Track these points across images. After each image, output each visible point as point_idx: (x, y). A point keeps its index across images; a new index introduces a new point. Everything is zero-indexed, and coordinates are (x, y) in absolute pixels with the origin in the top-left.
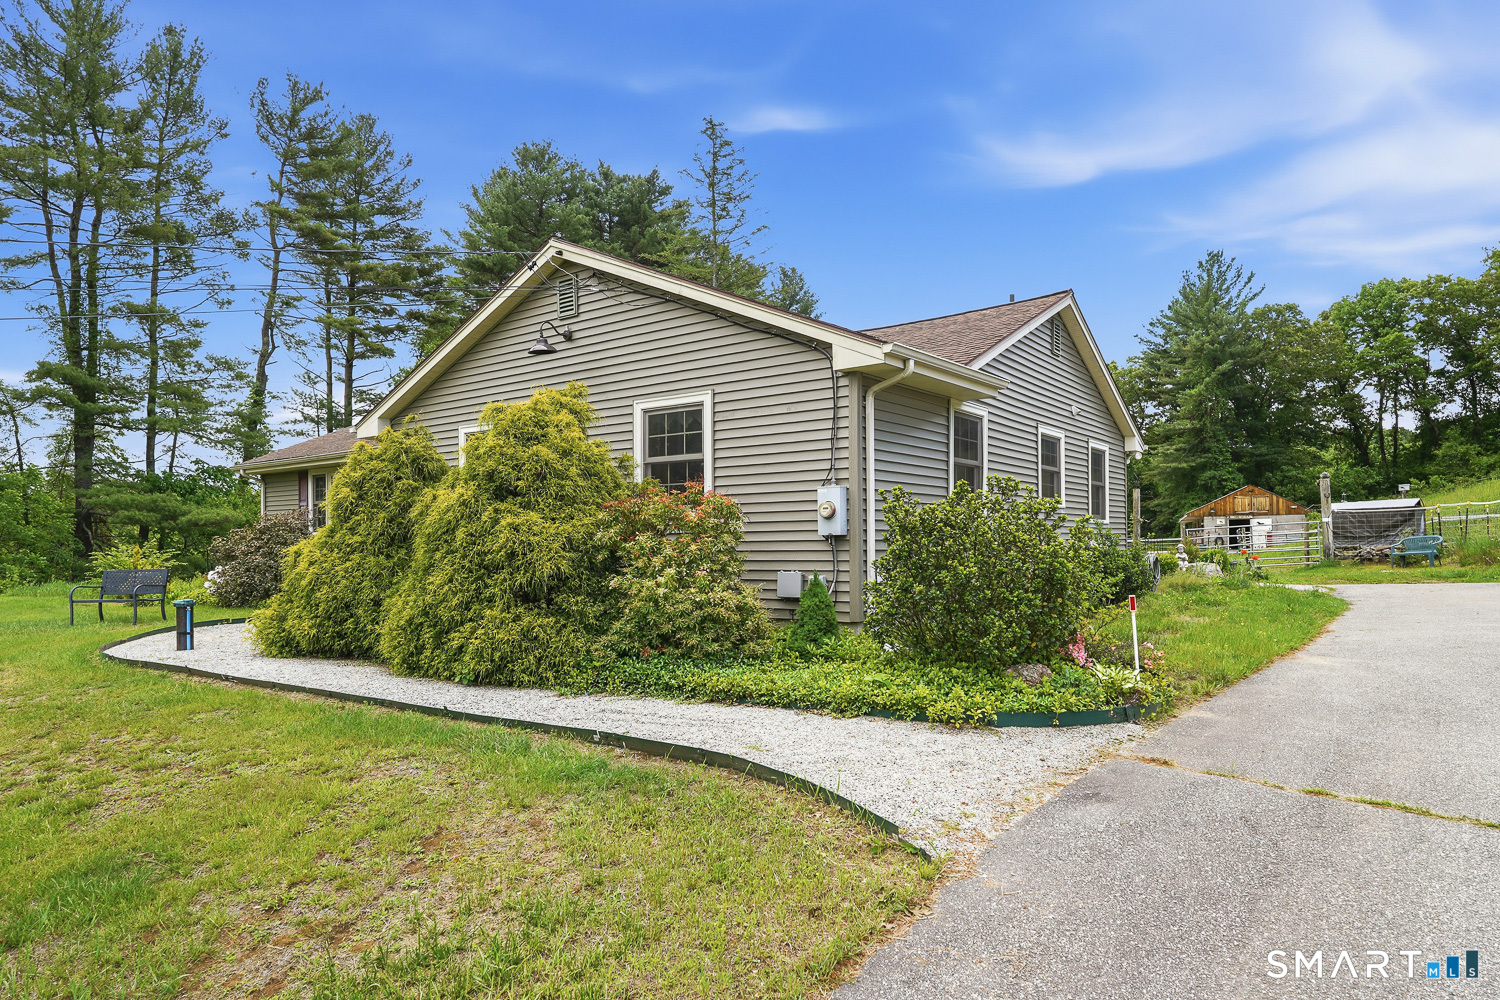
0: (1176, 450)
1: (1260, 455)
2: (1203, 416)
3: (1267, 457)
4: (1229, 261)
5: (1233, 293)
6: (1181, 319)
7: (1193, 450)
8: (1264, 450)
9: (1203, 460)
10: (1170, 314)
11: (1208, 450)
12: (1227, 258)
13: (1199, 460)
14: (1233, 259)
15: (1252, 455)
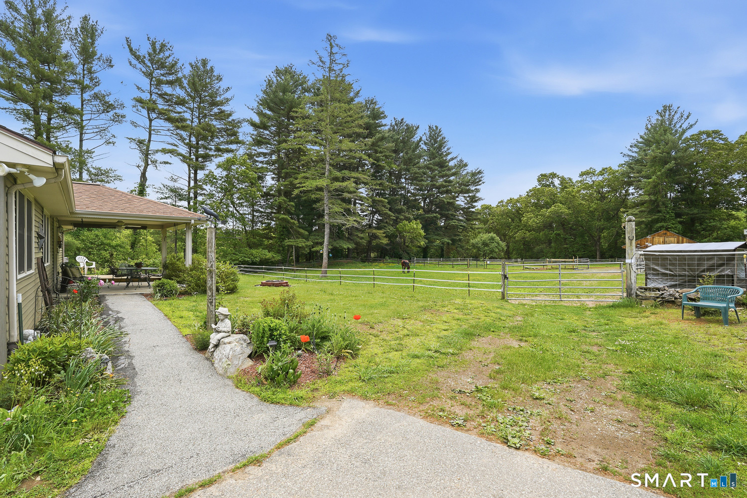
0: (639, 212)
1: (692, 214)
2: (657, 193)
3: (697, 215)
4: (676, 109)
5: (678, 126)
6: (647, 143)
7: (651, 212)
8: (696, 211)
9: (656, 217)
10: (641, 140)
11: (659, 212)
12: (675, 108)
13: (654, 217)
14: (679, 107)
15: (687, 214)
